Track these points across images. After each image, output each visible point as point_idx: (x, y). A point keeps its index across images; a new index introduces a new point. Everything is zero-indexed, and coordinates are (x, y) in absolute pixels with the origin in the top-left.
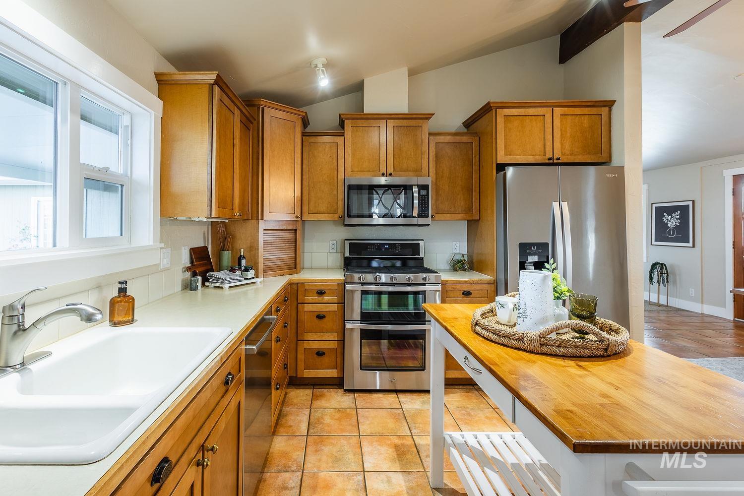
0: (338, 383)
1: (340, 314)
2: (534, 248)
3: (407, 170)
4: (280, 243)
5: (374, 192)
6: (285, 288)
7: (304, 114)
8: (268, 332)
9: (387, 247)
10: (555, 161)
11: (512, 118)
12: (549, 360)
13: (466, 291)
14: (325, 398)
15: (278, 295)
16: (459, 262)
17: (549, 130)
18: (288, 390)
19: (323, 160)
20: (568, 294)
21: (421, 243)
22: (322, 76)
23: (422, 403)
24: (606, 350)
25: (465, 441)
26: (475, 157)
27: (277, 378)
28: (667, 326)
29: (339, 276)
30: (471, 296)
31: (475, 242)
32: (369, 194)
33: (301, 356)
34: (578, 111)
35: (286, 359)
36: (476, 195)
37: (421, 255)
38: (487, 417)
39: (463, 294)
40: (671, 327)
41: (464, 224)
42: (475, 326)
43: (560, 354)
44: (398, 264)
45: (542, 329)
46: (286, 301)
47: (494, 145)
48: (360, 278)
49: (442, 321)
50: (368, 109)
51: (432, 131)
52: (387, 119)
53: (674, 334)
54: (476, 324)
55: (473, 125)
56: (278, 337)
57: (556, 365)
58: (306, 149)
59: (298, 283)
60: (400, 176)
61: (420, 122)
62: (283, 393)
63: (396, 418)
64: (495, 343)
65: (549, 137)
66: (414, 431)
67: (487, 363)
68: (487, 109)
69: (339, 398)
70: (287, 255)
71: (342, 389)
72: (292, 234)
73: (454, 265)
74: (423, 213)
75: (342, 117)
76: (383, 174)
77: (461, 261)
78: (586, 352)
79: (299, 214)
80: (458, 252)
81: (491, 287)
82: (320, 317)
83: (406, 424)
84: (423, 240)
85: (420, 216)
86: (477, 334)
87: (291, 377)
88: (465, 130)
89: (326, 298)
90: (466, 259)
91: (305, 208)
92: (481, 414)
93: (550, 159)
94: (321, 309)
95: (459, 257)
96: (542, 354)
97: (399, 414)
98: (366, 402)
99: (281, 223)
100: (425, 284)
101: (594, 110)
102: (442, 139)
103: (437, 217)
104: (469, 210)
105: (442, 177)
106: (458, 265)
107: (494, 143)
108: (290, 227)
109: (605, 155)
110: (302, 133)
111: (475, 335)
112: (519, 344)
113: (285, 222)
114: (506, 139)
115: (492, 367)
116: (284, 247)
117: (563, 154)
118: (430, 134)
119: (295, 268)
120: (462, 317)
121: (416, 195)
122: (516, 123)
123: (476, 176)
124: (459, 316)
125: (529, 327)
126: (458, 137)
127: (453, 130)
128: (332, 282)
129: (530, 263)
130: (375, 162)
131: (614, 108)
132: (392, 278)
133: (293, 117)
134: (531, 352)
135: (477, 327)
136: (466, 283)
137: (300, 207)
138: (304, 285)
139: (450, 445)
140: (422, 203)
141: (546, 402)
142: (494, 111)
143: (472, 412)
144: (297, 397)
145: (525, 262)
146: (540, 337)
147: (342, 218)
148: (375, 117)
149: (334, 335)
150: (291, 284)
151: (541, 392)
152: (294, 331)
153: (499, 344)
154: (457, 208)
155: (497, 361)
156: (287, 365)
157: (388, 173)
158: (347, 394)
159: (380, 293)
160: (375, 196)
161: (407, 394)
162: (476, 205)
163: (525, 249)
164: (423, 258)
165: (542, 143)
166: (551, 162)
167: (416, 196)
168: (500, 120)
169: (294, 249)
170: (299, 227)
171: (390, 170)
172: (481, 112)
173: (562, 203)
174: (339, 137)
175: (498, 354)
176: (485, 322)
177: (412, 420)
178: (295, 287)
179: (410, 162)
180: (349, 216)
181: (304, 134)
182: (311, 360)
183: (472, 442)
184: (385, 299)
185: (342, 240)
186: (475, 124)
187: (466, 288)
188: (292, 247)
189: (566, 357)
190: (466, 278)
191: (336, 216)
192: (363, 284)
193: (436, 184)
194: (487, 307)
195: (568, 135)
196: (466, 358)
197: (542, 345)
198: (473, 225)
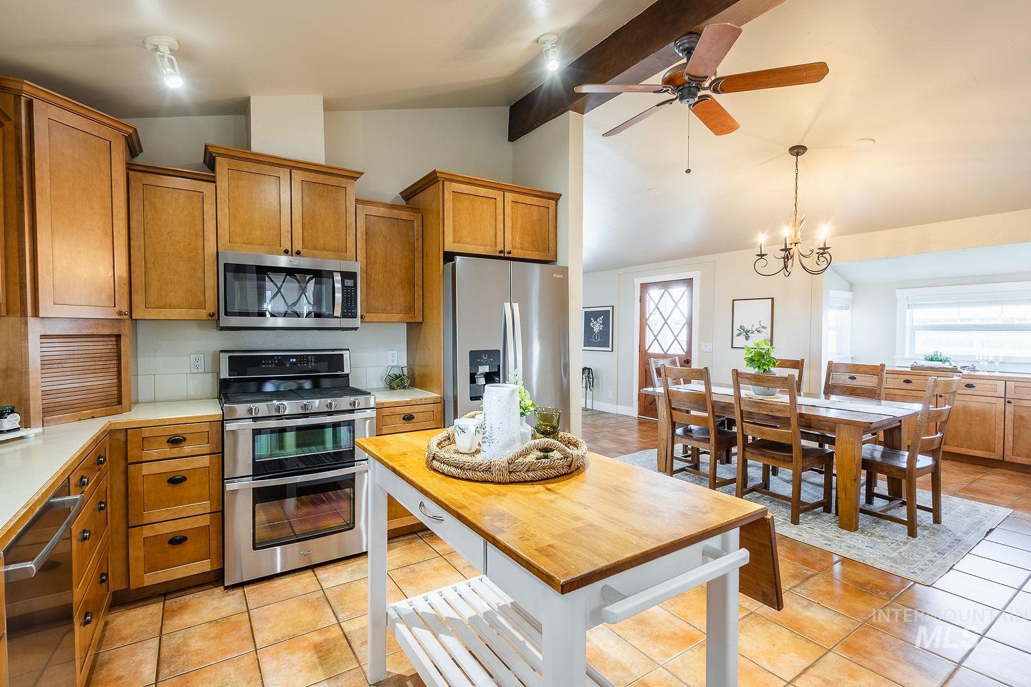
0: (213, 580)
1: (216, 470)
2: (485, 356)
3: (325, 249)
4: (82, 360)
5: (267, 278)
6: (97, 441)
7: (131, 131)
8: (63, 527)
9: (294, 360)
10: (506, 255)
11: (462, 196)
12: (518, 489)
13: (408, 414)
14: (190, 610)
15: (82, 457)
16: (397, 377)
17: (500, 218)
18: (110, 617)
19: (174, 217)
20: (532, 409)
21: (346, 355)
22: (170, 70)
23: (350, 574)
24: (570, 466)
25: (414, 609)
26: (418, 240)
27: (86, 603)
28: (593, 429)
29: (212, 410)
30: (414, 420)
31: (416, 350)
32: (258, 279)
33: (137, 553)
34: (528, 199)
35: (105, 565)
36: (418, 289)
37: (346, 371)
38: (434, 569)
39: (404, 419)
40: (596, 431)
41: (403, 328)
42: (432, 461)
43: (529, 479)
44: (307, 385)
45: (510, 453)
46: (101, 463)
47: (441, 227)
48: (250, 411)
49: (386, 460)
50: (257, 147)
51: (360, 197)
52: (291, 168)
53: (599, 436)
54: (434, 458)
55: (414, 198)
56: (84, 531)
57: (526, 494)
58: (136, 195)
59: (126, 429)
60: (313, 256)
61: (343, 182)
62: (101, 624)
63: (314, 606)
64: (458, 478)
65: (500, 226)
66: (341, 616)
67: (453, 507)
68: (432, 179)
69: (215, 603)
70: (101, 381)
71: (222, 588)
72: (111, 343)
73: (390, 382)
74: (349, 311)
75: (211, 149)
76: (286, 252)
77: (400, 376)
78: (553, 472)
79: (125, 309)
80: (395, 364)
81: (437, 406)
82: (175, 481)
83: (330, 610)
84: (348, 350)
85: (344, 315)
86: (435, 470)
87: (115, 594)
88: (403, 203)
89: (187, 449)
90: (406, 373)
91: (138, 299)
92: (426, 566)
93: (501, 252)
94: (179, 467)
95: (397, 372)
96: (511, 483)
97: (318, 598)
98: (266, 596)
99: (85, 324)
100: (354, 410)
101: (543, 202)
102: (373, 210)
103: (368, 317)
104: (410, 309)
105: (375, 263)
106: (395, 382)
107: (441, 224)
108: (106, 331)
109: (552, 253)
110: (128, 164)
111: (432, 472)
112: (486, 476)
113: (92, 322)
114: (454, 221)
115: (461, 511)
116: (92, 368)
117: (514, 247)
118: (357, 201)
119: (120, 402)
120: (412, 450)
121: (338, 286)
122: (465, 203)
123: (418, 265)
124: (408, 450)
125: (496, 453)
126: (394, 211)
127: (389, 202)
128: (199, 421)
129: (481, 374)
130: (272, 231)
131: (560, 202)
132: (305, 407)
133: (107, 133)
134: (499, 483)
135: (434, 462)
136: (407, 404)
137: (126, 297)
138: (141, 432)
139: (395, 621)
140: (347, 298)
141: (526, 542)
142: (441, 183)
143: (416, 567)
144: (130, 624)
145: (475, 374)
146: (509, 463)
147: (214, 317)
148: (272, 160)
149: (205, 506)
150: (110, 432)
151: (519, 530)
152: (120, 512)
153: (463, 479)
154: (394, 307)
155: (465, 502)
156: (107, 575)
157: (295, 250)
158: (231, 593)
159: (282, 430)
160: (268, 284)
161: (328, 567)
162: (418, 303)
163: (476, 357)
164: (348, 375)
165: (493, 231)
166: (502, 255)
167: (338, 288)
168: (448, 196)
169: (115, 369)
170: (125, 330)
171: (298, 246)
172: (424, 182)
173: (513, 304)
174: (205, 183)
175: (464, 493)
176: (442, 454)
177: (338, 601)
178: (121, 437)
179: (329, 238)
180: (226, 314)
181: (130, 167)
182: (158, 555)
183: (423, 607)
184: (290, 438)
185: (214, 352)
186: (416, 197)
187: (407, 410)
188: (112, 366)
189: (534, 481)
190: (408, 399)
191: (203, 314)
192: (255, 419)
193: (366, 272)
194: (442, 434)
195: (519, 226)
196: (421, 505)
197: (510, 472)
198: (415, 329)
